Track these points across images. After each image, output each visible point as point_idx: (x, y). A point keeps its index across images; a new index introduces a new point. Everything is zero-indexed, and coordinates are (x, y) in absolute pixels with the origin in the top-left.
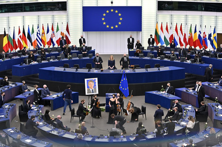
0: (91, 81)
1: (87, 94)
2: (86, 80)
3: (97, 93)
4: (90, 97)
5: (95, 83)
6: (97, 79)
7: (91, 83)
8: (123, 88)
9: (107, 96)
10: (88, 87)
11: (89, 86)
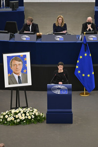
0: (16, 58)
1: (7, 85)
2: (5, 56)
3: (29, 83)
4: (15, 92)
5: (25, 62)
6: (28, 54)
7: (17, 63)
8: (82, 73)
9: (50, 89)
10: (10, 71)
11: (13, 68)
